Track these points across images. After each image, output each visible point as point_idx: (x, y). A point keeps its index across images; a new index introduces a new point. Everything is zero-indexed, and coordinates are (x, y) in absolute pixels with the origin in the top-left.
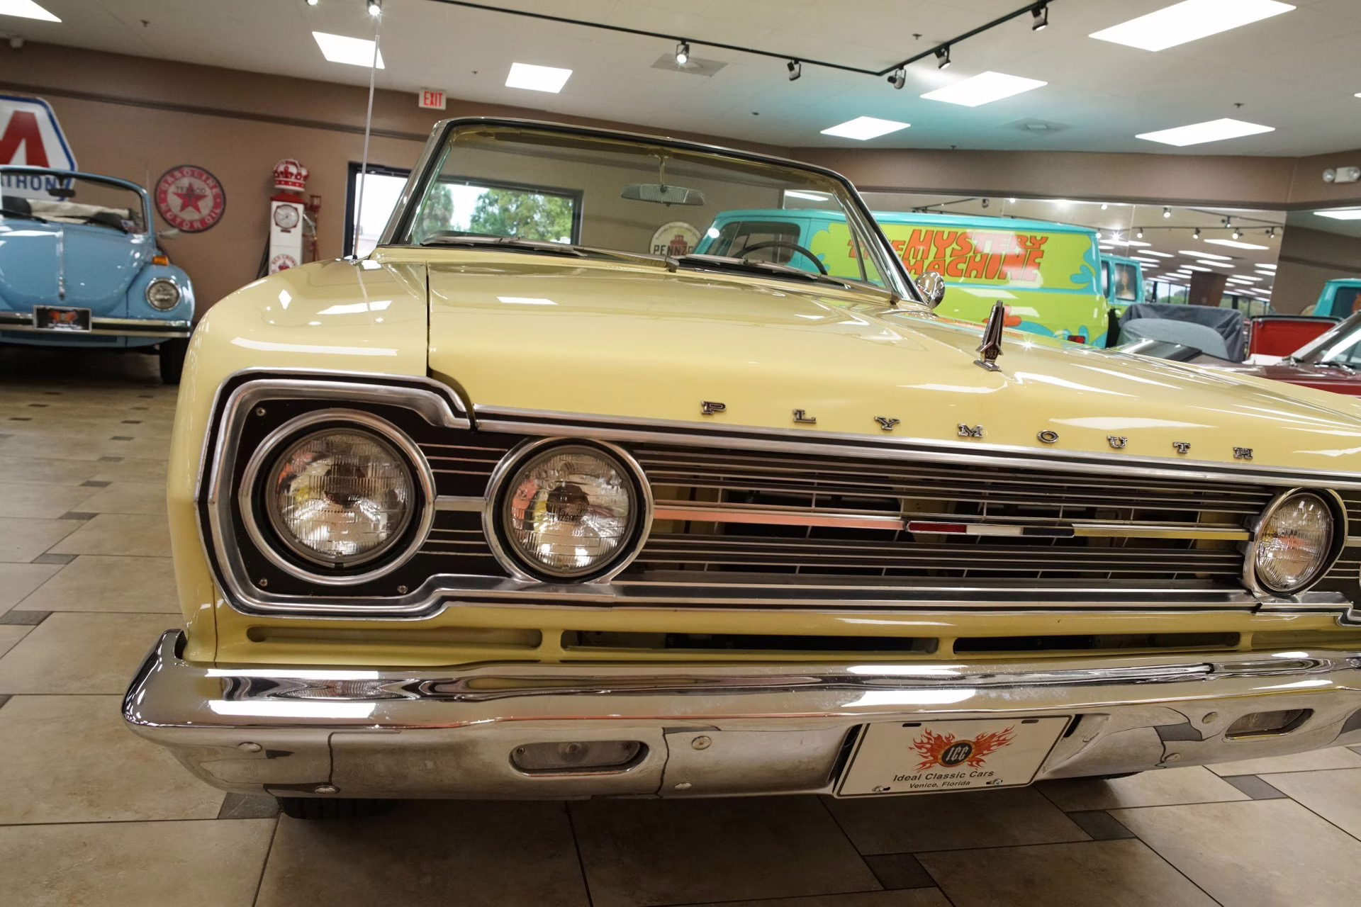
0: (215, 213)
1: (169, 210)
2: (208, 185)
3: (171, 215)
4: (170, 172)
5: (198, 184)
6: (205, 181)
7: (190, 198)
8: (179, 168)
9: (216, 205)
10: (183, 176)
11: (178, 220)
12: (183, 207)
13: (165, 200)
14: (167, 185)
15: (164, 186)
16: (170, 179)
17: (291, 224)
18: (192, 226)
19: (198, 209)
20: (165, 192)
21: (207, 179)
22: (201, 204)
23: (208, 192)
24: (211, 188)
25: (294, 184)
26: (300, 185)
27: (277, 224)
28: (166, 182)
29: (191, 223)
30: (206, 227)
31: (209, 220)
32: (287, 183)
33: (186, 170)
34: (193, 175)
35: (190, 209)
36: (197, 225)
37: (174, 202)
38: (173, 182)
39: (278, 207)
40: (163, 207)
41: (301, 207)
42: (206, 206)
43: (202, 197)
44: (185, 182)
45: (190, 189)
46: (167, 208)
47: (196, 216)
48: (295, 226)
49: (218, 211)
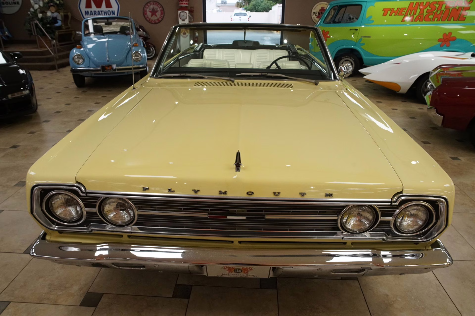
0: (161, 16)
1: (148, 17)
2: (158, 7)
3: (148, 19)
4: (147, 4)
5: (156, 7)
6: (157, 6)
7: (154, 12)
8: (149, 2)
9: (162, 14)
10: (151, 5)
11: (151, 20)
12: (152, 16)
13: (146, 14)
14: (146, 9)
15: (145, 9)
16: (147, 7)
17: (185, 17)
18: (155, 22)
19: (156, 16)
20: (146, 11)
21: (158, 5)
22: (157, 14)
23: (159, 9)
24: (160, 8)
25: (184, 4)
26: (187, 4)
27: (180, 19)
28: (146, 8)
29: (155, 21)
30: (159, 22)
31: (160, 19)
32: (182, 4)
33: (151, 3)
34: (153, 4)
35: (154, 16)
36: (157, 21)
37: (149, 14)
38: (148, 7)
39: (180, 13)
40: (146, 16)
41: (187, 12)
42: (159, 14)
43: (157, 11)
44: (152, 7)
45: (153, 9)
46: (147, 16)
47: (156, 18)
48: (186, 19)
49: (162, 16)
